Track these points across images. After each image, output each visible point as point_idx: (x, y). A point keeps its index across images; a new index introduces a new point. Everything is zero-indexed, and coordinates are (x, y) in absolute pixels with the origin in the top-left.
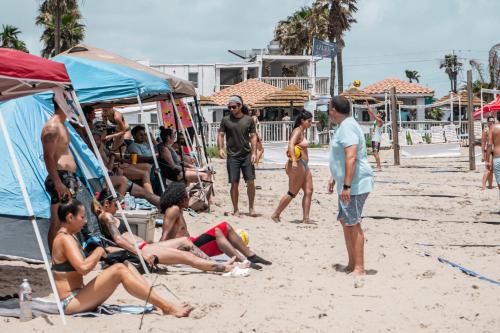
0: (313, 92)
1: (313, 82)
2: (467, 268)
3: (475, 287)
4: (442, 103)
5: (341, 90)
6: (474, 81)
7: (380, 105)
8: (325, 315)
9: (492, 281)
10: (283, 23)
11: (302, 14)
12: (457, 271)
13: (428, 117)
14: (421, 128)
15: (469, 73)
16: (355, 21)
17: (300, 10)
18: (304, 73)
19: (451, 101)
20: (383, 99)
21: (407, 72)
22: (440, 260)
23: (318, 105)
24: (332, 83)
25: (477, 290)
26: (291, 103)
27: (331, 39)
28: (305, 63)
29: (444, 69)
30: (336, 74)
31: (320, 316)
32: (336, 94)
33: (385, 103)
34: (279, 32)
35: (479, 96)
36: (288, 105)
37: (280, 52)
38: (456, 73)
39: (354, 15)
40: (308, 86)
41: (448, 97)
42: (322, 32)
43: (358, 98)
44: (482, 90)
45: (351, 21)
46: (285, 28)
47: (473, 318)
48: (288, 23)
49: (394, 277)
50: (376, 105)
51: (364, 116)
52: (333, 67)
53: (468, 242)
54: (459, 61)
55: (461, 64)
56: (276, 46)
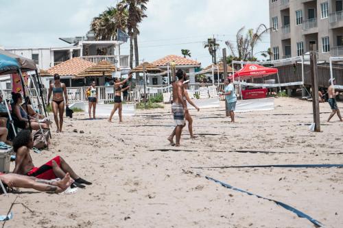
0: (118, 65)
1: (118, 59)
2: (225, 183)
3: (231, 195)
4: (206, 71)
5: (137, 63)
6: (228, 55)
7: (164, 73)
8: (129, 218)
9: (242, 191)
10: (96, 19)
11: (109, 12)
12: (219, 185)
13: (197, 81)
14: (193, 88)
15: (224, 50)
16: (146, 16)
17: (108, 10)
18: (111, 53)
19: (212, 70)
20: (166, 69)
21: (183, 51)
22: (207, 178)
23: (122, 75)
24: (131, 59)
25: (232, 198)
26: (104, 73)
27: (130, 29)
28: (112, 46)
29: (207, 48)
30: (134, 53)
31: (125, 219)
32: (134, 66)
33: (167, 72)
34: (94, 25)
35: (231, 66)
36: (101, 75)
37: (95, 39)
38: (215, 51)
39: (145, 12)
40: (115, 62)
41: (210, 67)
42: (123, 24)
43: (149, 69)
44: (233, 62)
45: (143, 16)
46: (98, 22)
47: (230, 216)
48: (99, 18)
49: (176, 190)
50: (161, 74)
51: (153, 82)
52: (132, 48)
53: (225, 165)
54: (217, 42)
55: (218, 45)
56: (92, 35)
